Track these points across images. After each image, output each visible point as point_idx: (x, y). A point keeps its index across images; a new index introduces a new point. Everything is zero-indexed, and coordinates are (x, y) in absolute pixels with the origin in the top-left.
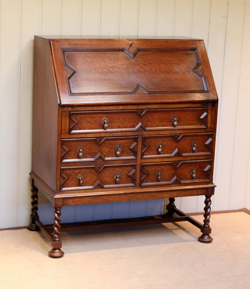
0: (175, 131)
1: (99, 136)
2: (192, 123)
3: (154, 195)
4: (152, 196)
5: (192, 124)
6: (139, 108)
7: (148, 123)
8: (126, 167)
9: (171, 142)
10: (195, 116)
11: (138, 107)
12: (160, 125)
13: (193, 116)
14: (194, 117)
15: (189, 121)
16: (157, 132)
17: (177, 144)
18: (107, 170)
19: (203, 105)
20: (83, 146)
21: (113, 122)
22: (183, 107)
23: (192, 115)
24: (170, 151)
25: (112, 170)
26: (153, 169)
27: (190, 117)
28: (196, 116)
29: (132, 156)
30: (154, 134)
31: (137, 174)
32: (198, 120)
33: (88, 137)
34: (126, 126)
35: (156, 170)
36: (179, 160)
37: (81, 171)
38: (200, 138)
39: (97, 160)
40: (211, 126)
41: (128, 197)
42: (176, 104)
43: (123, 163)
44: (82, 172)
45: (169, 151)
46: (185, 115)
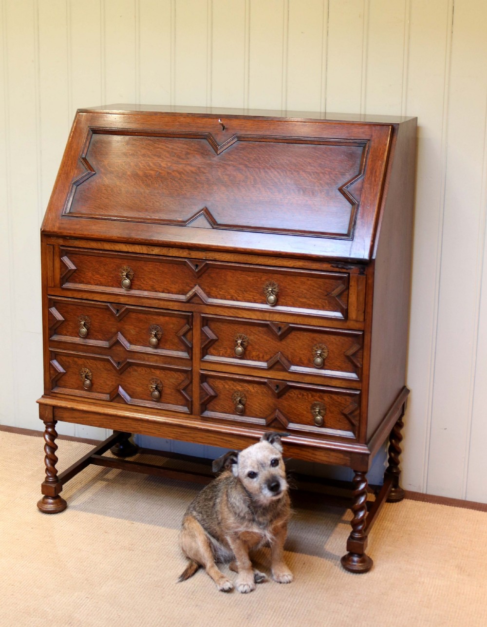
0: (271, 315)
1: (116, 301)
2: (313, 303)
3: (229, 441)
4: (225, 441)
5: (313, 305)
6: (194, 257)
7: (214, 289)
8: (172, 372)
9: (265, 337)
10: (319, 290)
11: (190, 254)
12: (239, 298)
13: (313, 289)
14: (316, 291)
15: (305, 297)
16: (232, 310)
17: (279, 344)
18: (136, 371)
19: (337, 267)
20: (87, 316)
21: (143, 278)
22: (288, 265)
23: (310, 287)
24: (263, 356)
25: (146, 371)
26: (227, 386)
27: (306, 290)
28: (321, 289)
29: (182, 351)
30: (226, 315)
31: (193, 389)
32: (325, 299)
33: (95, 299)
34: (167, 290)
35: (233, 389)
36: (285, 379)
37: (88, 363)
38: (334, 340)
39: (114, 348)
40: (357, 317)
41: (175, 432)
42: (273, 258)
43: (165, 363)
44: (90, 366)
45: (261, 355)
46: (295, 283)
